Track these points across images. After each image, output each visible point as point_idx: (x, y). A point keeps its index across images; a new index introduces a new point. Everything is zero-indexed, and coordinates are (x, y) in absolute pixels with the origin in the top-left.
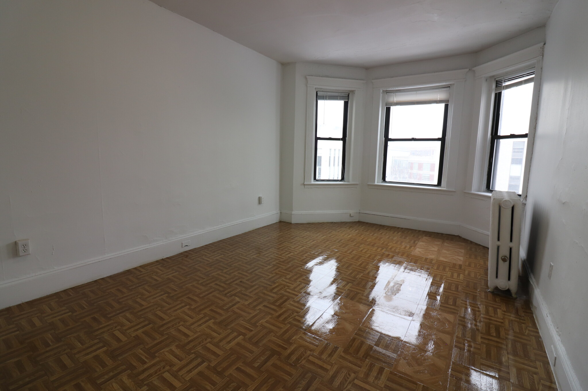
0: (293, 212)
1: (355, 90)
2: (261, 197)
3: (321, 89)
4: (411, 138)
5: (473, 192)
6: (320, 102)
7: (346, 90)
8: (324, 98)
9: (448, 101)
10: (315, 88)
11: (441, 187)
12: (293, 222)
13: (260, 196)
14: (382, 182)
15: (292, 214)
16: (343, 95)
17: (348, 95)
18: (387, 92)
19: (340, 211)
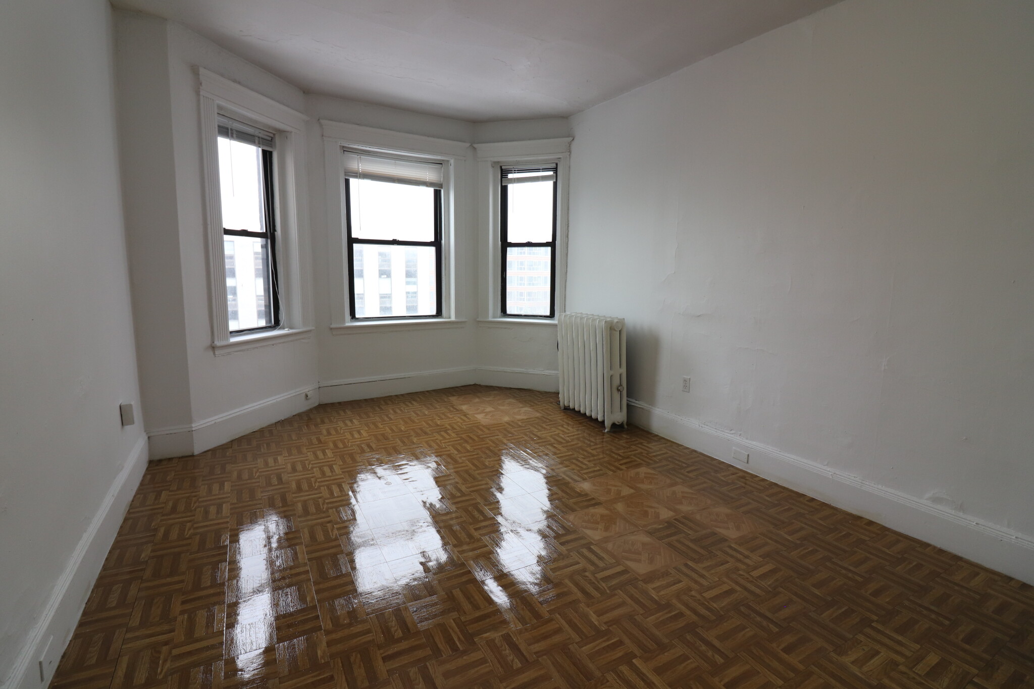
0: (193, 425)
1: (291, 132)
3: (227, 109)
4: (391, 239)
5: (491, 319)
7: (270, 127)
8: (228, 132)
9: (441, 186)
10: (217, 105)
11: (443, 318)
12: (196, 452)
14: (351, 322)
15: (193, 429)
17: (272, 139)
18: (345, 150)
19: (287, 394)
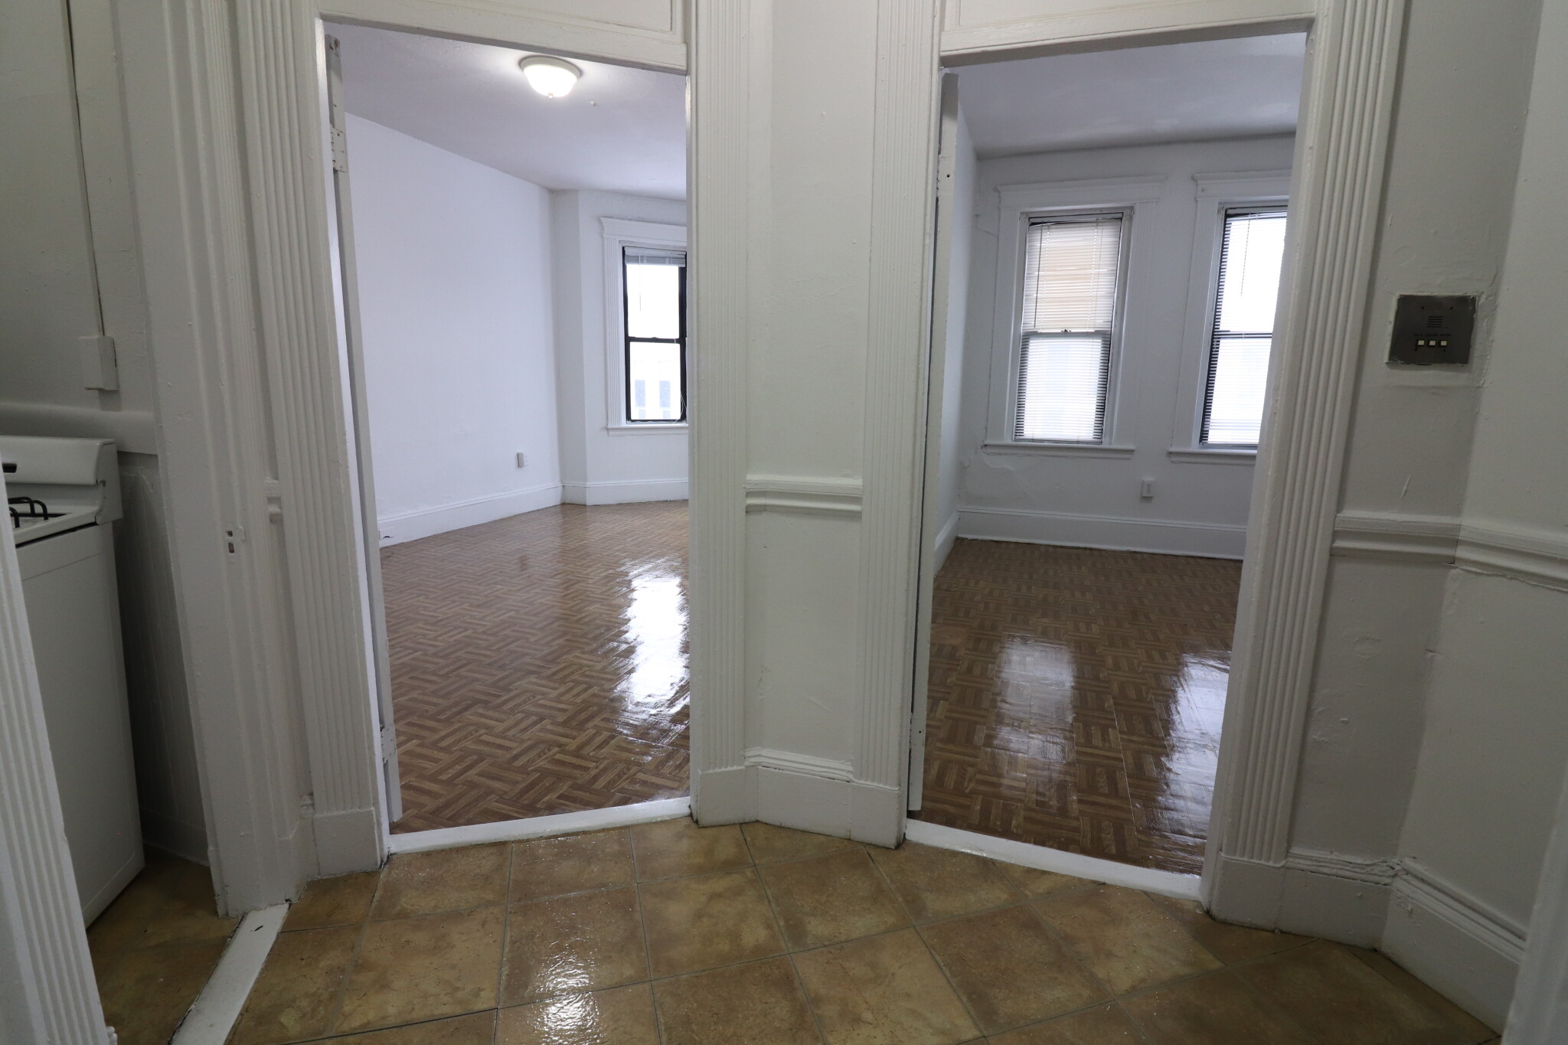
2: (522, 454)
3: (632, 242)
6: (630, 267)
7: (681, 247)
8: (636, 259)
10: (620, 241)
12: (588, 503)
13: (520, 451)
15: (587, 486)
16: (675, 254)
17: (686, 255)
